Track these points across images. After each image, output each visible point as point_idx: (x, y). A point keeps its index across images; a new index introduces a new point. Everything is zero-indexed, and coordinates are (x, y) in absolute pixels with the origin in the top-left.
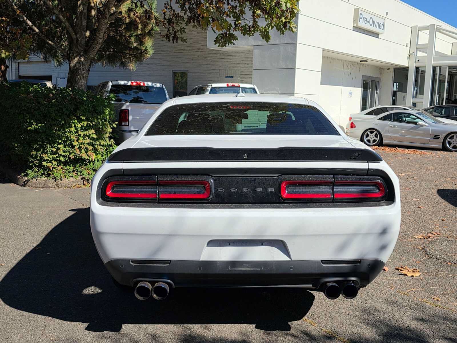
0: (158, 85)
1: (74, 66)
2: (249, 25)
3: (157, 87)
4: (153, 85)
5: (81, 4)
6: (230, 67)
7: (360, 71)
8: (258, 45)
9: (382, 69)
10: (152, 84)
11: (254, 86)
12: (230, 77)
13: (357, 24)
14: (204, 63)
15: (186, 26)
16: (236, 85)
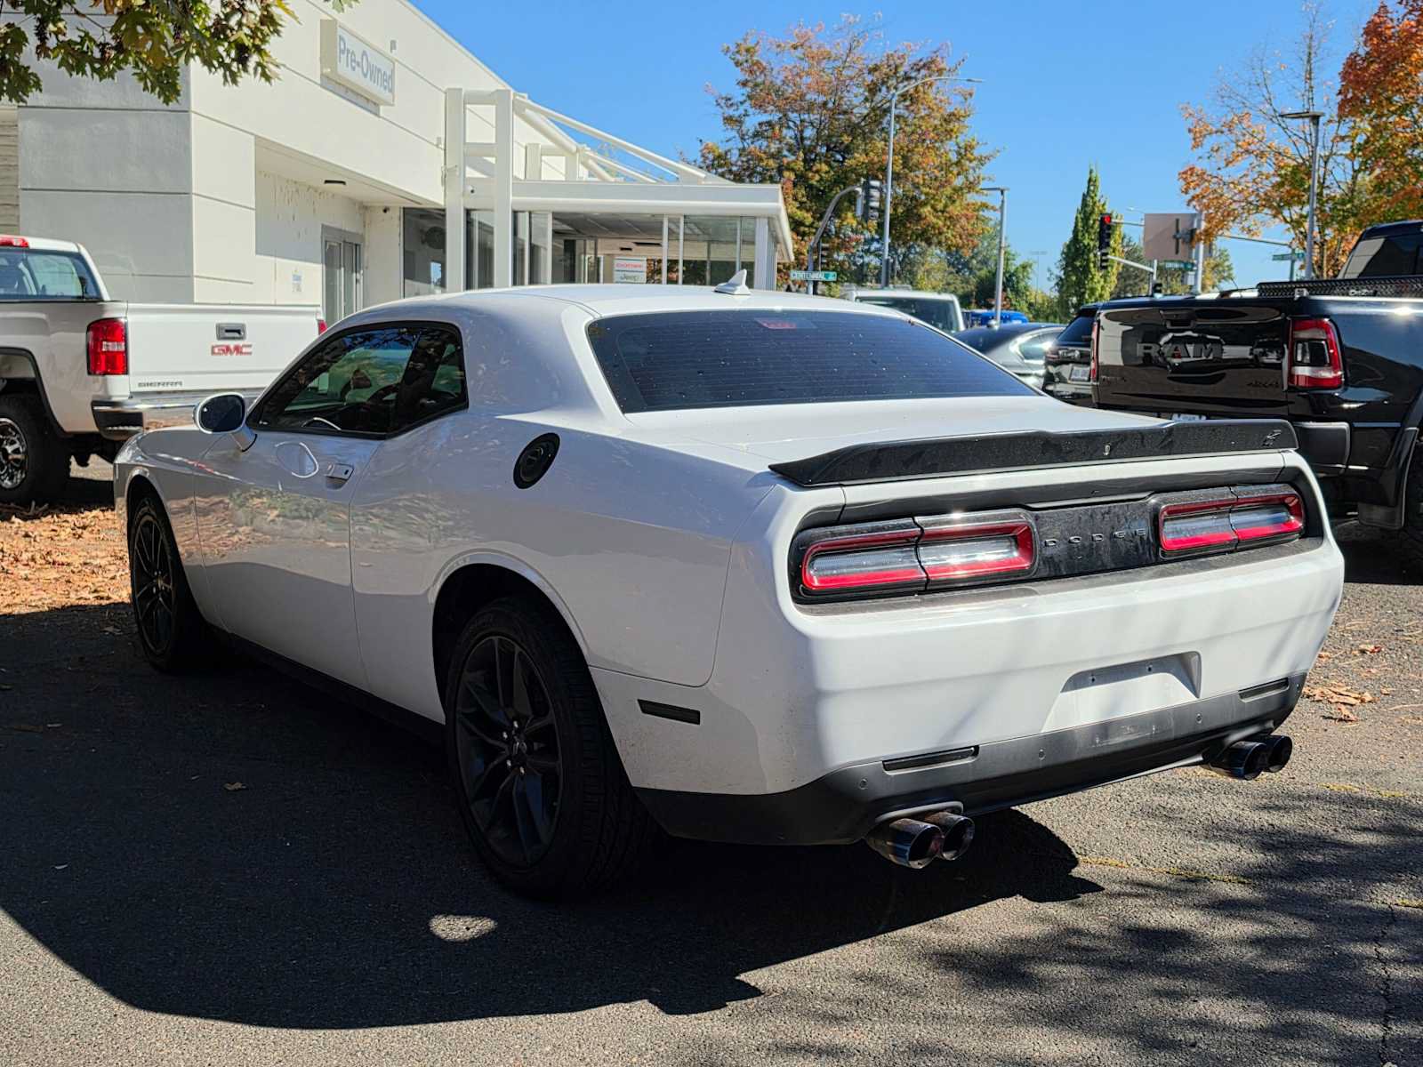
2: (100, 40)
7: (314, 210)
9: (366, 208)
11: (78, 248)
13: (334, 69)
16: (16, 241)
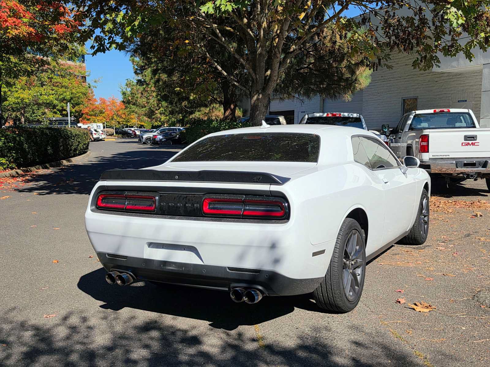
0: (355, 115)
1: (254, 103)
2: (449, 45)
3: (354, 117)
4: (350, 115)
5: (259, 47)
6: (463, 90)
8: (488, 63)
10: (348, 115)
11: (469, 111)
12: (463, 101)
14: (435, 88)
15: (390, 52)
16: (446, 110)
